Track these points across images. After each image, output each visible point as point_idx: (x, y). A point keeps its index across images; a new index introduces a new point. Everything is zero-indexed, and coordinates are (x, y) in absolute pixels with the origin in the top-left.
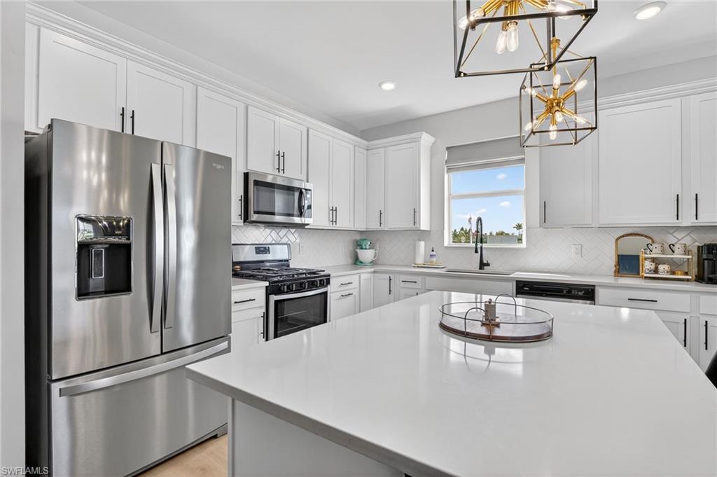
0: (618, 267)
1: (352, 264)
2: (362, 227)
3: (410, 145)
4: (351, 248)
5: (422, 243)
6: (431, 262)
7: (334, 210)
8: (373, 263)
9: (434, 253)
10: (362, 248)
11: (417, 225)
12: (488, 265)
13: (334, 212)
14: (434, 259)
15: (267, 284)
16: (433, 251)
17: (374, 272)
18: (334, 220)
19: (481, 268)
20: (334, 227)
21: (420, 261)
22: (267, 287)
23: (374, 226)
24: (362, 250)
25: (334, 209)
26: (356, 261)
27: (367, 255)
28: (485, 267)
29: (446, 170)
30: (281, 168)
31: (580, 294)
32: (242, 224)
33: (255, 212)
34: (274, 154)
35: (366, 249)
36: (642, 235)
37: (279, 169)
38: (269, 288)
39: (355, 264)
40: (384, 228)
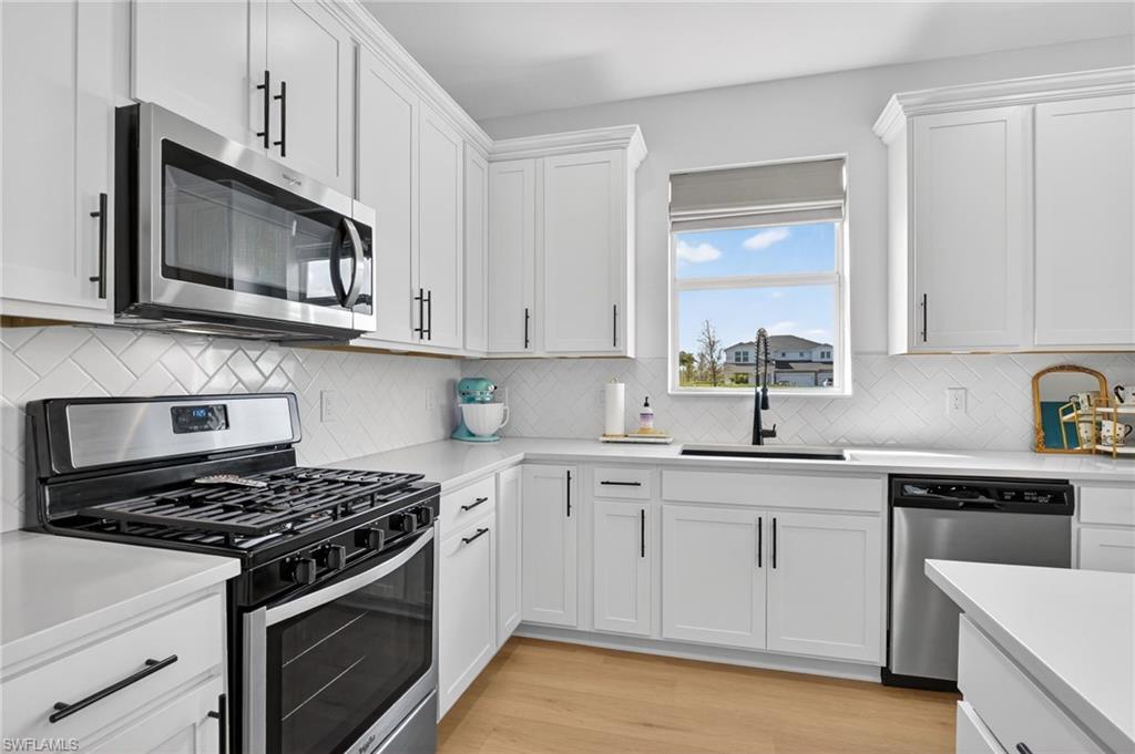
0: (1042, 434)
1: (445, 439)
2: (476, 349)
3: (603, 156)
4: (443, 401)
5: (621, 387)
6: (644, 430)
7: (423, 299)
8: (500, 435)
9: (649, 410)
10: (471, 400)
11: (620, 347)
12: (772, 434)
13: (426, 304)
14: (650, 424)
15: (231, 567)
16: (646, 405)
17: (523, 462)
18: (426, 327)
19: (757, 441)
20: (424, 346)
21: (616, 428)
22: (230, 583)
23: (511, 345)
24: (472, 405)
25: (425, 297)
26: (456, 430)
27: (484, 417)
28: (765, 440)
29: (670, 225)
30: (275, 135)
31: (1042, 500)
32: (110, 319)
33: (171, 272)
34: (248, 79)
35: (483, 402)
36: (1084, 370)
37: (266, 134)
38: (240, 586)
39: (452, 438)
40: (536, 350)
